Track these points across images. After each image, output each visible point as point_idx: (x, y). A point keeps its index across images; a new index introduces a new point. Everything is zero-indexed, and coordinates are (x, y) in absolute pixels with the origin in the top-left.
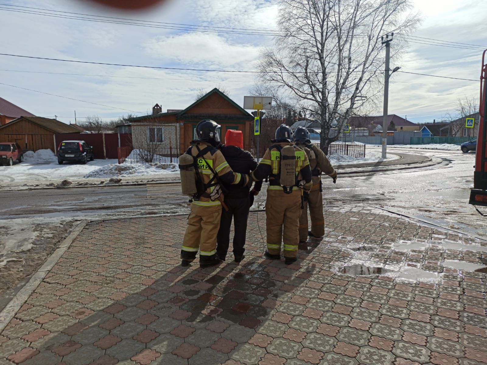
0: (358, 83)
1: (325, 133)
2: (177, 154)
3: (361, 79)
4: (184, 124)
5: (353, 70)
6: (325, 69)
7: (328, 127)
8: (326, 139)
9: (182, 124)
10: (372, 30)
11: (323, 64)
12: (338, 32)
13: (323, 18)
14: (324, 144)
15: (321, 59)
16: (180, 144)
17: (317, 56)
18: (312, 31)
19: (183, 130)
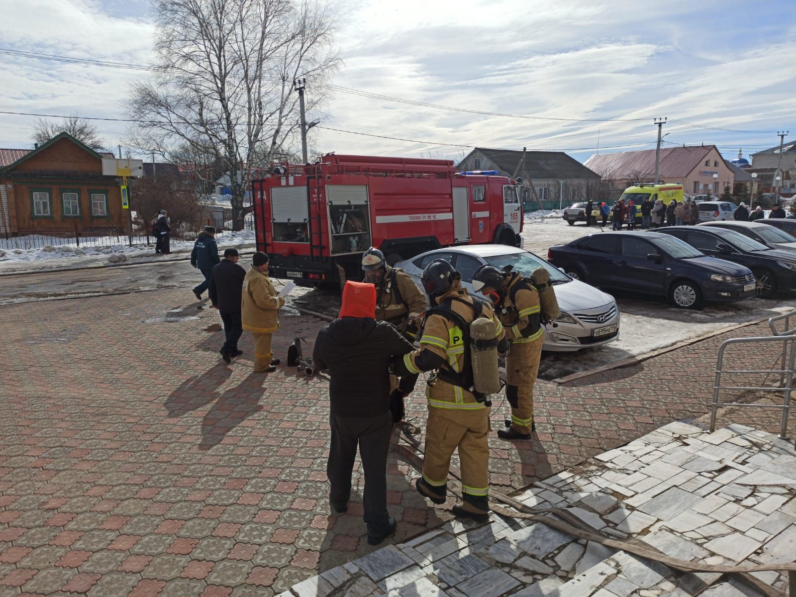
0: (275, 136)
1: (237, 201)
2: (7, 233)
3: (277, 132)
4: (14, 186)
5: (267, 118)
6: (230, 114)
7: (240, 192)
8: (240, 209)
9: (10, 186)
10: (285, 68)
11: (225, 107)
12: (244, 65)
13: (220, 45)
14: (238, 216)
15: (222, 100)
16: (10, 218)
17: (216, 96)
18: (207, 60)
19: (12, 197)
